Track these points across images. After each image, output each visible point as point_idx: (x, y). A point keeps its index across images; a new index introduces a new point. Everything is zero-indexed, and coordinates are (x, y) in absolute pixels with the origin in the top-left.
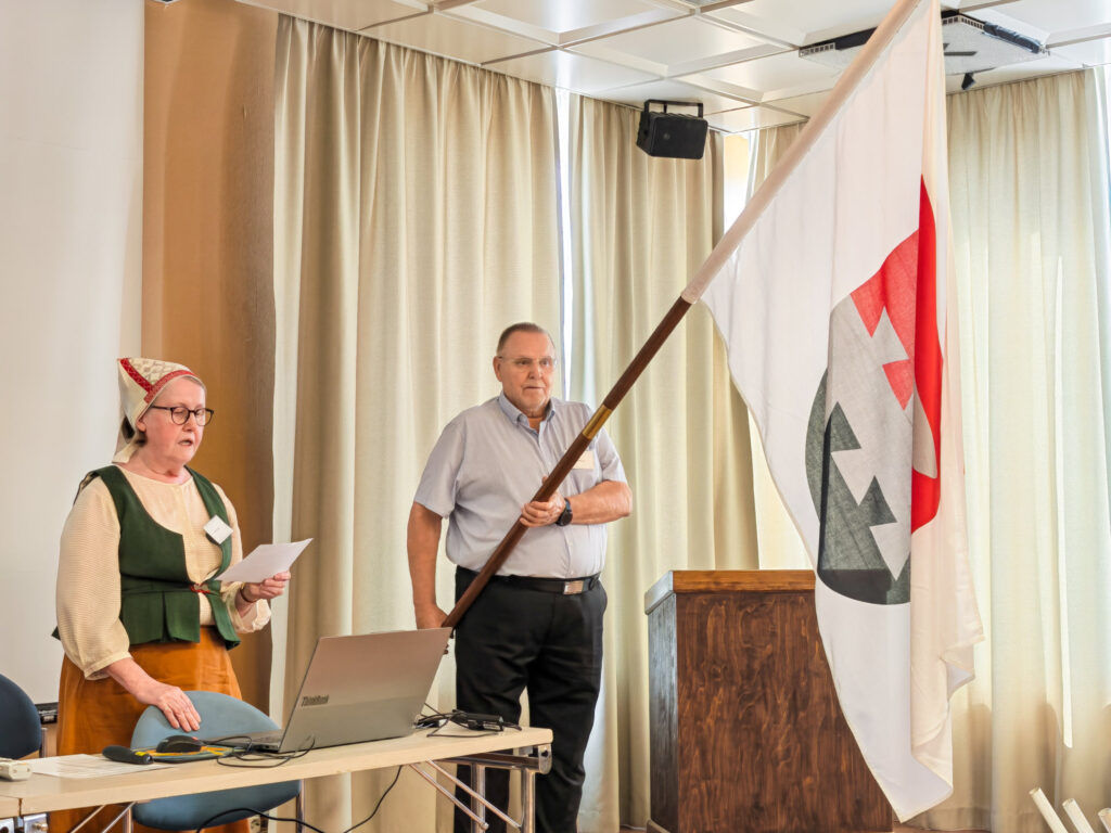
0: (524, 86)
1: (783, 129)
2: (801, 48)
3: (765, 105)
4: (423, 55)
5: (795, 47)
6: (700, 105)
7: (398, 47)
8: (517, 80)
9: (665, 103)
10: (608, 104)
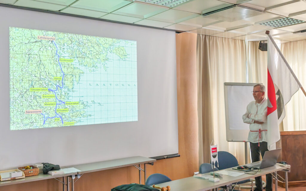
0: (240, 41)
2: (294, 32)
4: (222, 37)
5: (292, 32)
8: (238, 40)
9: (264, 41)
10: (253, 42)
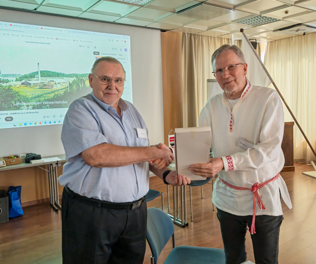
0: (226, 40)
1: (271, 42)
3: (268, 39)
4: (208, 36)
5: (272, 31)
6: (256, 40)
7: (204, 36)
10: (240, 41)
